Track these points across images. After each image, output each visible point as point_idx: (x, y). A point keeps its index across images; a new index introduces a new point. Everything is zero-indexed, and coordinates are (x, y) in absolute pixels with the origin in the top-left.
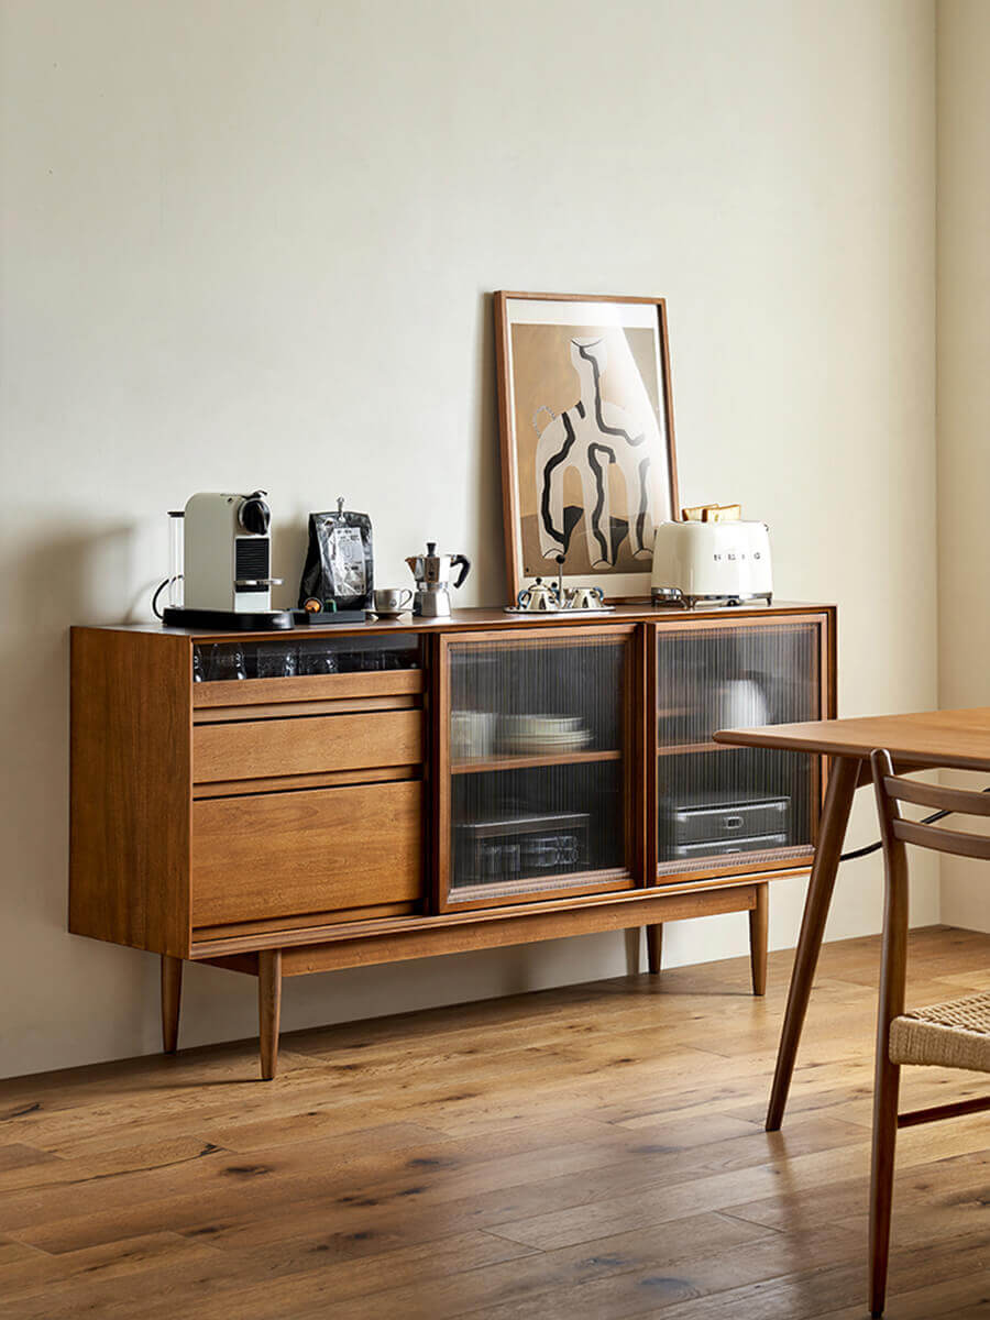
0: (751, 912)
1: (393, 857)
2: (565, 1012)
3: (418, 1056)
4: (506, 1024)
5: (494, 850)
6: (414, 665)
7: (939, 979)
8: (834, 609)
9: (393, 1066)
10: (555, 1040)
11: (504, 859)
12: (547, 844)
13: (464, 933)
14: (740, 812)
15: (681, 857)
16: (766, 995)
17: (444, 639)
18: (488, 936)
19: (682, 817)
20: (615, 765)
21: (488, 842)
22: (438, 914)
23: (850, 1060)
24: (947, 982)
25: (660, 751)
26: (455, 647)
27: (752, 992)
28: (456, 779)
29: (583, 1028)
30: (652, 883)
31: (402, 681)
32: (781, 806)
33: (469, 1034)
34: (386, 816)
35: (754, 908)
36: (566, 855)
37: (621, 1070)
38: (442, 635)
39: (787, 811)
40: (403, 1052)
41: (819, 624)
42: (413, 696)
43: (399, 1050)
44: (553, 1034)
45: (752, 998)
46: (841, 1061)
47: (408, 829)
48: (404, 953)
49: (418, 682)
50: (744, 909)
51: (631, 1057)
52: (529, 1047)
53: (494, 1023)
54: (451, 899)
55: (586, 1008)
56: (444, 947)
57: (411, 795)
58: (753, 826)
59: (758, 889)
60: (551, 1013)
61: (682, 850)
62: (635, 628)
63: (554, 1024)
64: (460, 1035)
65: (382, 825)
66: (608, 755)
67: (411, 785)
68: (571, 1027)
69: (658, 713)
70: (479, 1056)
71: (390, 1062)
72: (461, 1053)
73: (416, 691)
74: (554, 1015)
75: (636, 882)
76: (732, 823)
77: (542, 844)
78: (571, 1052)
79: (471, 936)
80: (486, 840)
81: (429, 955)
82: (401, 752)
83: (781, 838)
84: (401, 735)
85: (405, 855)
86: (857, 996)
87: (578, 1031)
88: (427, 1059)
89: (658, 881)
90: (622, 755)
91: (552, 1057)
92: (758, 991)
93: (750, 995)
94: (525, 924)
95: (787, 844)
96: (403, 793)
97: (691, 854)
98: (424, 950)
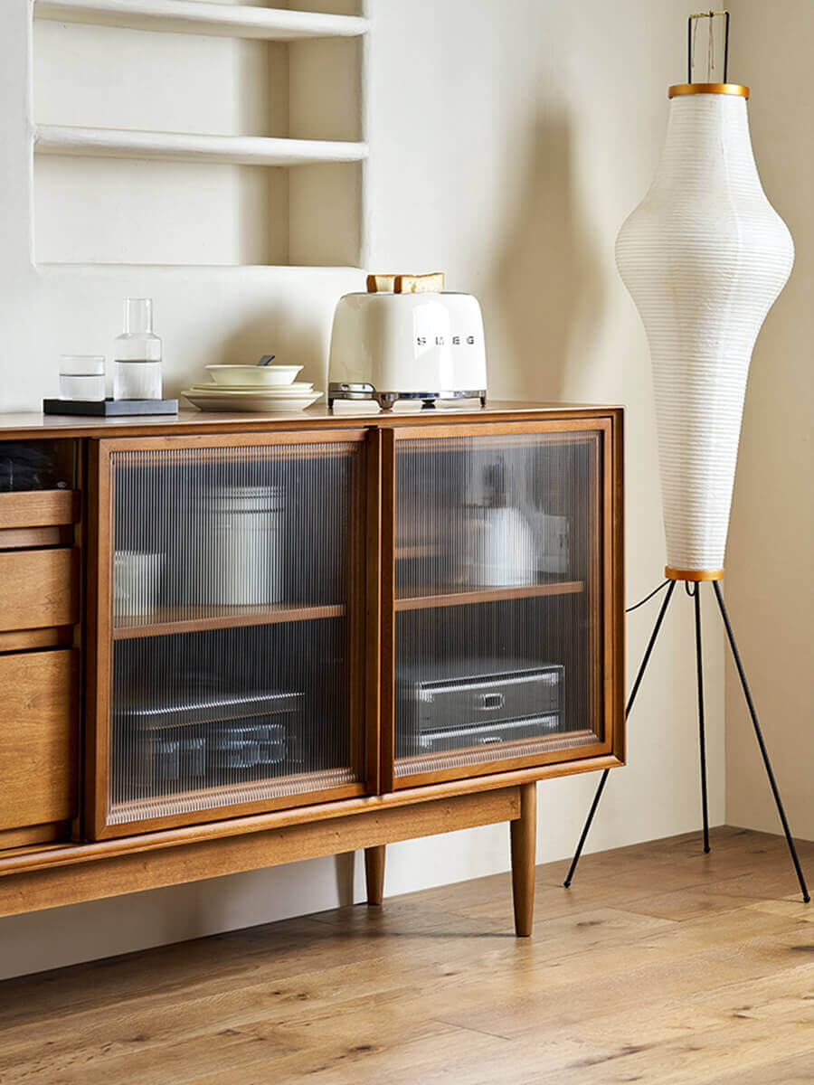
0: (513, 823)
1: (29, 760)
2: (264, 969)
3: (64, 1049)
4: (186, 990)
5: (172, 747)
6: (60, 484)
7: (756, 906)
8: (620, 412)
9: (27, 1067)
10: (259, 1016)
11: (186, 757)
12: (246, 736)
13: (131, 867)
14: (498, 687)
15: (424, 750)
16: (532, 936)
17: (105, 447)
18: (163, 870)
19: (425, 695)
20: (338, 623)
21: (167, 735)
22: (93, 841)
23: (679, 1039)
24: (764, 910)
25: (398, 605)
26: (122, 457)
27: (514, 931)
28: (120, 646)
29: (295, 994)
30: (387, 788)
31: (42, 506)
32: (552, 678)
33: (134, 1009)
34: (21, 701)
35: (518, 817)
36: (271, 751)
37: (359, 1065)
38: (101, 441)
39: (560, 683)
40: (42, 1041)
41: (602, 433)
42: (60, 528)
43: (34, 1039)
44: (253, 1006)
45: (514, 939)
46: (669, 1042)
47: (52, 720)
48: (44, 899)
49: (67, 506)
50: (506, 820)
51: (373, 1042)
52: (223, 1028)
53: (167, 989)
54: (111, 820)
55: (291, 960)
56: (102, 887)
57: (55, 671)
58: (518, 705)
59: (523, 789)
60: (245, 969)
61: (425, 740)
62: (366, 435)
63: (251, 989)
64: (120, 1011)
65: (14, 714)
66: (329, 611)
67: (58, 657)
68: (277, 993)
69: (397, 553)
70: (151, 1046)
71: (22, 1059)
72: (126, 1041)
73: (64, 521)
74: (251, 974)
75: (365, 789)
76: (489, 702)
77: (238, 736)
78: (283, 1036)
79: (139, 871)
80: (159, 733)
81: (79, 900)
82: (43, 608)
83: (550, 721)
84: (42, 584)
85: (47, 758)
86: (655, 934)
87: (287, 1000)
88: (78, 1054)
89: (396, 785)
90: (347, 611)
91: (256, 1047)
92: (522, 930)
93: (508, 935)
94: (215, 851)
95: (559, 729)
96: (44, 669)
97: (439, 746)
98: (74, 893)
